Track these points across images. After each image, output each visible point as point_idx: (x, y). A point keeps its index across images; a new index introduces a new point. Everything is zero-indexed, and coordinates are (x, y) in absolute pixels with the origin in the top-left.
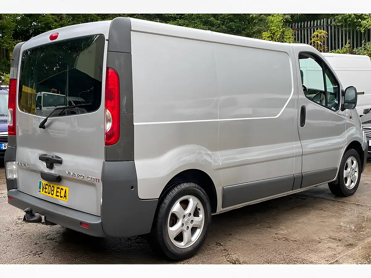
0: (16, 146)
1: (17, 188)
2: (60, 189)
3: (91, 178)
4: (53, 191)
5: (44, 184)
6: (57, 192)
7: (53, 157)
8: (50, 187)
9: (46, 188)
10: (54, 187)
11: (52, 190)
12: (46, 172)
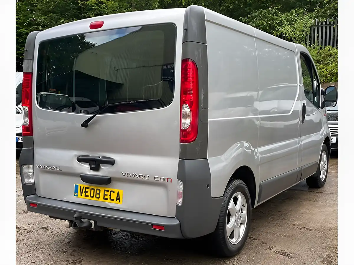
0: (34, 148)
1: (36, 194)
2: (109, 191)
3: (160, 178)
4: (99, 194)
5: (83, 187)
6: (105, 195)
7: (100, 158)
8: (92, 191)
9: (86, 192)
10: (100, 190)
11: (97, 193)
12: (89, 174)
